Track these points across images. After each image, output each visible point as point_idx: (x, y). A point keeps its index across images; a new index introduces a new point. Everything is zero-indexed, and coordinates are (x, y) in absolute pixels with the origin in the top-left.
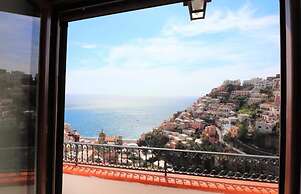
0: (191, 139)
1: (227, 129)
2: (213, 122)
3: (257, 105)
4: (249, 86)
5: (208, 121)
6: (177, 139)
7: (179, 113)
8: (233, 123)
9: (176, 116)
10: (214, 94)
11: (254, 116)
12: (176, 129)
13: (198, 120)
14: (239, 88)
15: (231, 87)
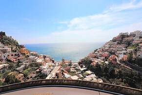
0: (103, 61)
1: (121, 57)
2: (114, 54)
3: (137, 45)
6: (96, 61)
7: (97, 50)
8: (125, 54)
9: (95, 51)
10: (114, 40)
11: (136, 50)
12: (95, 57)
13: (106, 53)
14: (128, 36)
15: (123, 36)
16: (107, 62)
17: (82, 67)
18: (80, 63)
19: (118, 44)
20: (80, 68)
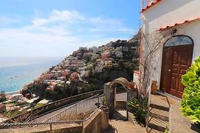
0: (63, 82)
1: (83, 73)
2: (75, 71)
4: (91, 50)
5: (73, 70)
6: (54, 83)
7: (53, 67)
8: (85, 70)
9: (51, 69)
11: (94, 65)
12: (52, 78)
13: (67, 70)
14: (87, 51)
15: (83, 51)
16: (68, 82)
17: (29, 97)
18: (24, 93)
19: (79, 59)
20: (26, 99)
